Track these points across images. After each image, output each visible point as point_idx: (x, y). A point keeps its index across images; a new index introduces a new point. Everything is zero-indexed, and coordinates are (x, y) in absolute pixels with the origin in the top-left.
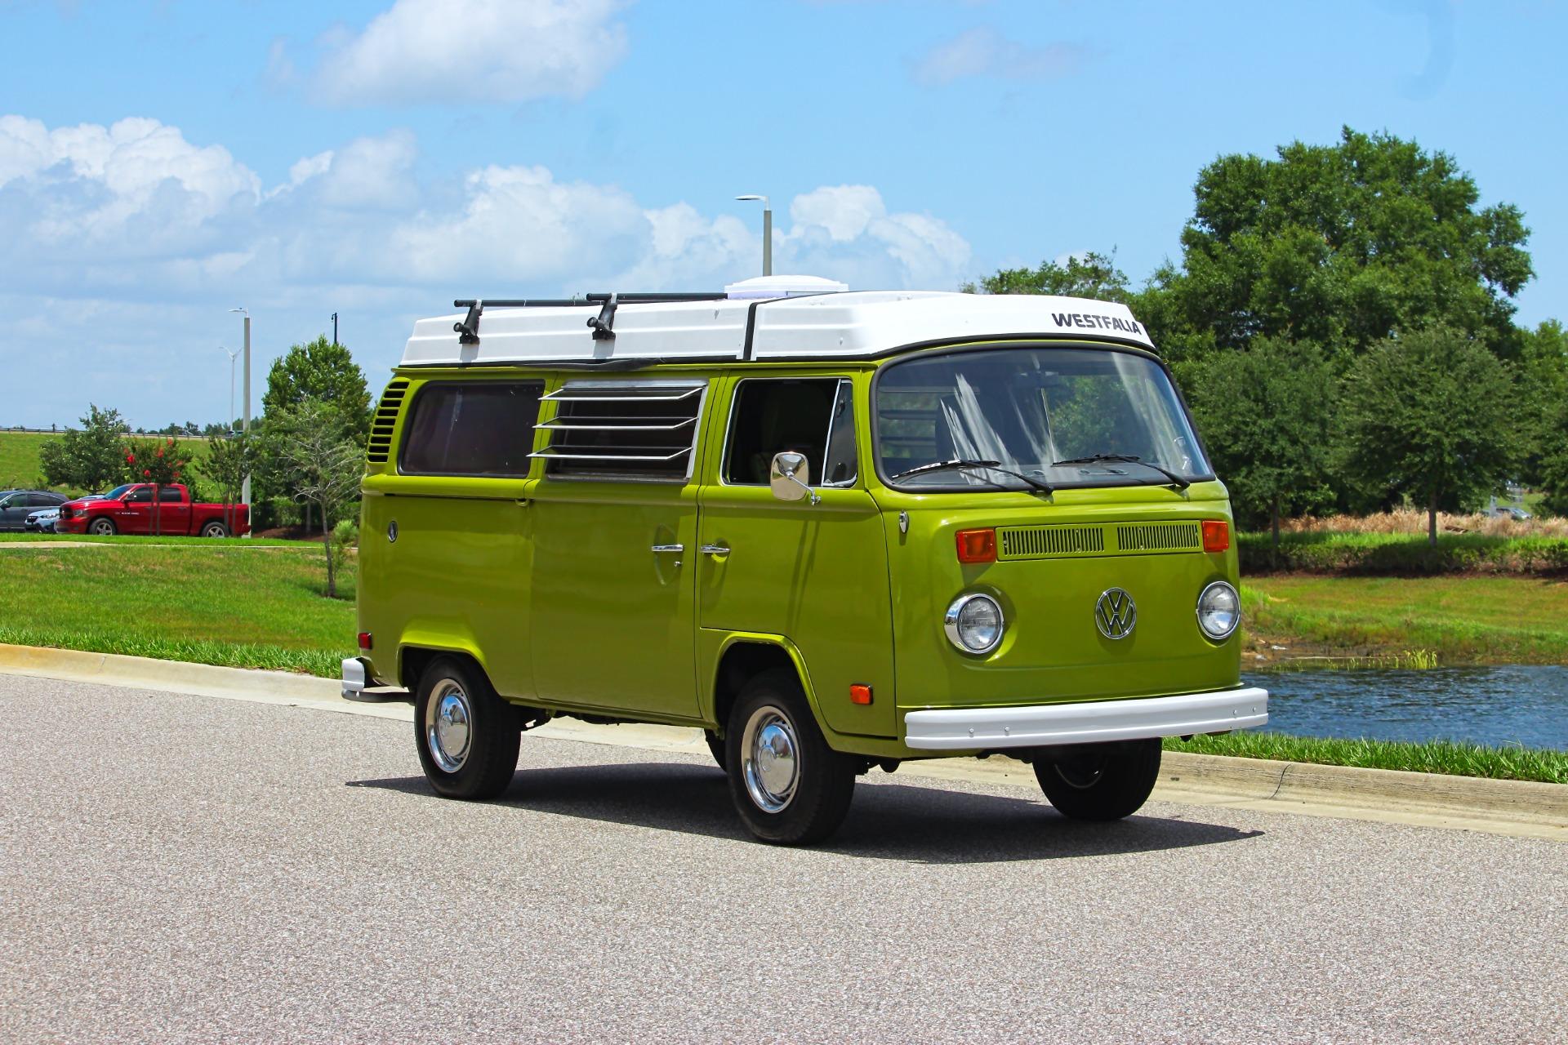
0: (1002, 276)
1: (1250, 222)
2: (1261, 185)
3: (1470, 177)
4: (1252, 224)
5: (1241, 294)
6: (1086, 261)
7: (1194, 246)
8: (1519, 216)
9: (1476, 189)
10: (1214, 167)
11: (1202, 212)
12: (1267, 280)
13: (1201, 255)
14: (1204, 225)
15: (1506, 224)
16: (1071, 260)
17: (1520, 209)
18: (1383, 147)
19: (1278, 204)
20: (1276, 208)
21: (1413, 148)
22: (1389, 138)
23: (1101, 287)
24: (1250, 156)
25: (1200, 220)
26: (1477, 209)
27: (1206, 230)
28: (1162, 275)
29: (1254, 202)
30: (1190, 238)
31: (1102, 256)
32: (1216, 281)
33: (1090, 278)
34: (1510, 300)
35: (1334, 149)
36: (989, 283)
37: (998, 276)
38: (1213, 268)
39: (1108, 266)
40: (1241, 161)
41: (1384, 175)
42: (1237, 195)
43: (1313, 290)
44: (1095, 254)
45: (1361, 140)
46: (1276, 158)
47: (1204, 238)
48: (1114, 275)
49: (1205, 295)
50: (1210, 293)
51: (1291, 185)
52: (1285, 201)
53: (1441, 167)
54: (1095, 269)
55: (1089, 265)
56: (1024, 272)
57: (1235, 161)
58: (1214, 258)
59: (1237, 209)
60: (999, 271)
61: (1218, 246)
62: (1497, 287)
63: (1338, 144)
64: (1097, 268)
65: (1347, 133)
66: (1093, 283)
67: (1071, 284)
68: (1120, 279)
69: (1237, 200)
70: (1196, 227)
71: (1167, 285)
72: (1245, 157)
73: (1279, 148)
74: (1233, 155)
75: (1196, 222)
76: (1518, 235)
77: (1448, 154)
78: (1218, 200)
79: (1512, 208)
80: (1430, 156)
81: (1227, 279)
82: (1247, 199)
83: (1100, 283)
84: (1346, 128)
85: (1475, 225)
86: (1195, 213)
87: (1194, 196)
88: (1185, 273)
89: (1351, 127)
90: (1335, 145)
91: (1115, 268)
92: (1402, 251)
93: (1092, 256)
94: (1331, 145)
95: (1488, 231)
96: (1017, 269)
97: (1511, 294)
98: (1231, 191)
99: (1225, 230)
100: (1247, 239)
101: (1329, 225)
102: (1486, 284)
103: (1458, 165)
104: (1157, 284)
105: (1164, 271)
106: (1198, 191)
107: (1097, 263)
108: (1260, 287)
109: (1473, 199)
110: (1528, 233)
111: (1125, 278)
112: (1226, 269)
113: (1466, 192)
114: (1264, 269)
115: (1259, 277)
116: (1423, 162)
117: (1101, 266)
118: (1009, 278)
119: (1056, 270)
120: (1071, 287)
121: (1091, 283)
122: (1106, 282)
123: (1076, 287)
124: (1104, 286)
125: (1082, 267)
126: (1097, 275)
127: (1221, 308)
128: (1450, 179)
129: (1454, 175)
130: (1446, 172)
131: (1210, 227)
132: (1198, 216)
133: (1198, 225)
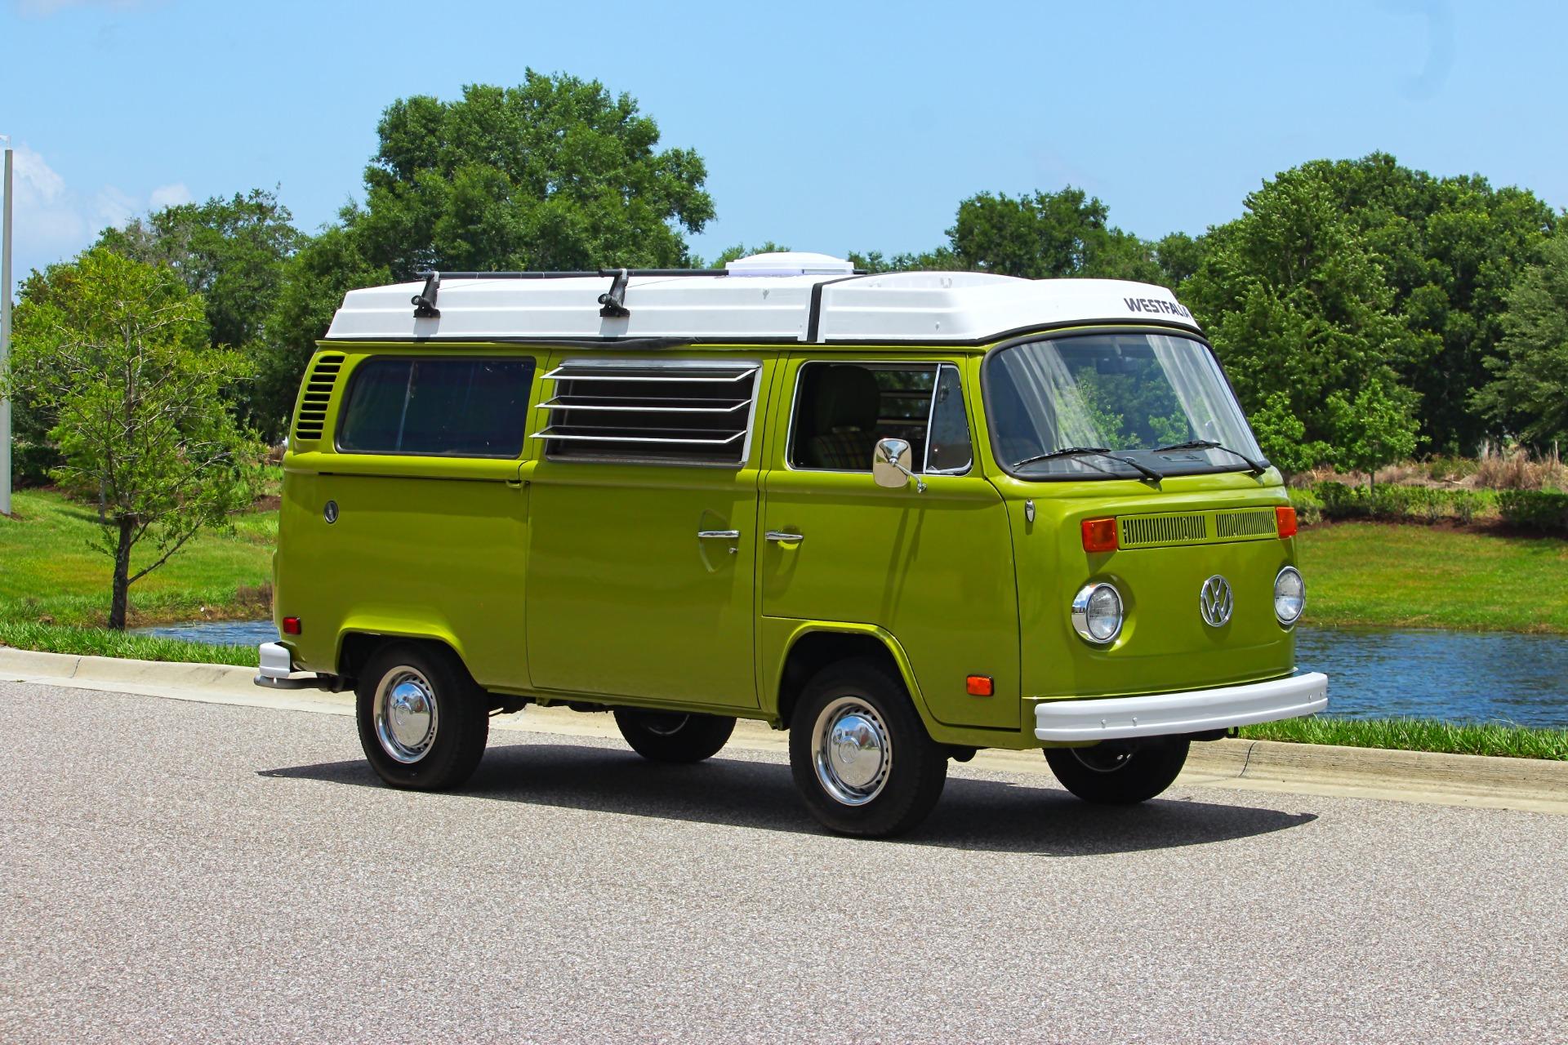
0: (169, 212)
1: (432, 161)
3: (652, 119)
4: (434, 164)
5: (425, 233)
6: (251, 198)
7: (378, 184)
8: (700, 159)
9: (658, 131)
10: (395, 109)
11: (386, 153)
12: (449, 218)
13: (384, 191)
14: (388, 164)
15: (689, 169)
16: (238, 196)
18: (562, 86)
21: (597, 89)
22: (569, 79)
23: (266, 224)
25: (383, 158)
26: (657, 150)
27: (389, 168)
28: (347, 214)
30: (374, 177)
31: (267, 193)
33: (256, 214)
34: (690, 237)
35: (515, 91)
36: (155, 219)
37: (164, 211)
38: (396, 211)
39: (272, 203)
40: (422, 103)
41: (566, 113)
42: (418, 135)
44: (261, 191)
45: (543, 81)
46: (460, 98)
47: (388, 176)
48: (278, 210)
49: (387, 231)
50: (392, 228)
53: (625, 108)
54: (260, 206)
55: (253, 202)
56: (191, 207)
57: (416, 103)
58: (398, 196)
59: (420, 149)
60: (167, 207)
61: (400, 183)
63: (520, 85)
64: (262, 204)
65: (530, 75)
66: (259, 219)
67: (237, 220)
68: (285, 215)
69: (418, 139)
70: (380, 166)
71: (351, 223)
72: (427, 99)
73: (465, 88)
74: (414, 96)
75: (379, 161)
76: (699, 176)
77: (632, 97)
78: (400, 140)
79: (694, 151)
80: (615, 97)
81: (407, 219)
82: (428, 138)
83: (265, 219)
84: (528, 69)
85: (655, 165)
86: (378, 154)
87: (377, 137)
88: (368, 212)
89: (534, 70)
90: (517, 87)
91: (279, 205)
93: (258, 193)
94: (514, 86)
96: (184, 204)
97: (692, 232)
98: (412, 132)
99: (407, 166)
100: (430, 177)
103: (640, 106)
104: (341, 223)
105: (348, 209)
106: (381, 131)
107: (261, 200)
108: (442, 225)
109: (654, 139)
110: (707, 174)
111: (289, 214)
112: (409, 209)
113: (645, 136)
114: (448, 207)
115: (442, 215)
116: (608, 103)
117: (266, 203)
118: (176, 214)
119: (224, 204)
120: (236, 222)
121: (255, 219)
122: (271, 218)
123: (240, 223)
124: (269, 222)
125: (247, 203)
126: (262, 211)
127: (405, 246)
128: (633, 119)
129: (635, 115)
130: (629, 113)
131: (394, 165)
132: (382, 155)
133: (382, 164)
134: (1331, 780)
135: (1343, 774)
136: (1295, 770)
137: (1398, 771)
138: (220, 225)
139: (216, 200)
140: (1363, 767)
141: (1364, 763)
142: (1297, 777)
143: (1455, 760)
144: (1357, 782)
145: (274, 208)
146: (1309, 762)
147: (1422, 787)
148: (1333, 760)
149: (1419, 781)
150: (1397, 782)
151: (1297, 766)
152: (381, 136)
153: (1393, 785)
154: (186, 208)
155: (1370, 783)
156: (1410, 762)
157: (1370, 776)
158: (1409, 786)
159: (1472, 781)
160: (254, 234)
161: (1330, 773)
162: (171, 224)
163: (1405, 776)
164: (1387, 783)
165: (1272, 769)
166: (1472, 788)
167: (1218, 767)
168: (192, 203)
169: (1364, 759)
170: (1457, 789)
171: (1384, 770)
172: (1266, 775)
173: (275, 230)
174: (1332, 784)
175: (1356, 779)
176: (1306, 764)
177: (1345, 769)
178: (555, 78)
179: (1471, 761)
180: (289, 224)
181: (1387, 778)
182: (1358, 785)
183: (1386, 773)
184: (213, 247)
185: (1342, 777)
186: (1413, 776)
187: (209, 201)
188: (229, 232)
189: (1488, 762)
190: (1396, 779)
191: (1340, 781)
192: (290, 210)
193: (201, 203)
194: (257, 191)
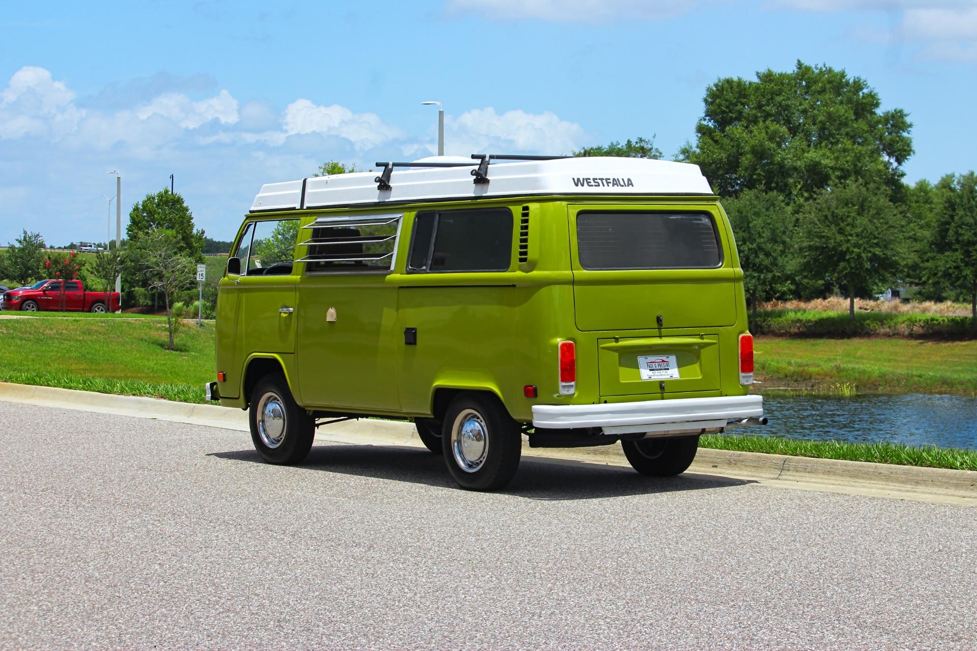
0: (585, 152)
1: (738, 119)
2: (745, 96)
3: (875, 92)
4: (740, 121)
5: (733, 164)
6: (637, 143)
7: (704, 134)
8: (906, 116)
9: (879, 100)
10: (716, 85)
11: (709, 114)
12: (749, 156)
13: (707, 139)
14: (710, 121)
15: (897, 121)
16: (629, 142)
17: (906, 111)
18: (821, 73)
19: (755, 108)
20: (754, 112)
21: (842, 75)
22: (826, 68)
24: (739, 78)
25: (707, 118)
26: (880, 111)
27: (711, 124)
28: (685, 152)
29: (741, 107)
30: (701, 129)
31: (647, 140)
32: (717, 156)
33: (639, 152)
34: (900, 168)
35: (791, 74)
37: (582, 152)
38: (715, 149)
39: (650, 147)
40: (732, 82)
41: (823, 91)
42: (731, 104)
43: (779, 164)
44: (643, 139)
45: (808, 69)
46: (755, 80)
47: (710, 129)
49: (710, 164)
50: (713, 163)
51: (764, 97)
52: (760, 107)
53: (858, 86)
54: (642, 148)
55: (638, 145)
57: (729, 82)
58: (716, 142)
59: (730, 111)
60: (584, 148)
61: (718, 135)
62: (892, 160)
63: (794, 71)
64: (643, 147)
65: (800, 65)
68: (658, 154)
69: (731, 105)
70: (705, 123)
71: (687, 158)
72: (735, 79)
73: (757, 73)
74: (727, 77)
75: (705, 120)
76: (905, 126)
77: (862, 79)
78: (719, 106)
79: (902, 110)
80: (851, 80)
81: (724, 155)
82: (737, 105)
84: (799, 61)
85: (879, 122)
86: (704, 115)
87: (703, 104)
88: (698, 151)
89: (802, 62)
90: (792, 72)
91: (655, 147)
92: (833, 139)
93: (641, 140)
94: (789, 72)
95: (886, 125)
96: (595, 147)
97: (901, 164)
98: (726, 100)
99: (723, 124)
100: (736, 130)
101: (788, 122)
102: (886, 158)
103: (868, 85)
105: (686, 149)
106: (706, 101)
107: (643, 144)
108: (745, 160)
109: (877, 105)
110: (910, 126)
111: (661, 153)
112: (723, 149)
113: (873, 101)
114: (747, 148)
115: (743, 154)
116: (847, 84)
117: (645, 146)
118: (589, 153)
119: (619, 146)
125: (635, 146)
126: (644, 151)
127: (721, 172)
128: (863, 93)
129: (865, 91)
130: (861, 89)
131: (714, 122)
132: (706, 116)
133: (706, 121)
139: (615, 144)
145: (651, 149)
152: (706, 103)
154: (596, 149)
168: (600, 146)
178: (816, 68)
187: (610, 145)
192: (661, 151)
193: (606, 146)
194: (641, 139)
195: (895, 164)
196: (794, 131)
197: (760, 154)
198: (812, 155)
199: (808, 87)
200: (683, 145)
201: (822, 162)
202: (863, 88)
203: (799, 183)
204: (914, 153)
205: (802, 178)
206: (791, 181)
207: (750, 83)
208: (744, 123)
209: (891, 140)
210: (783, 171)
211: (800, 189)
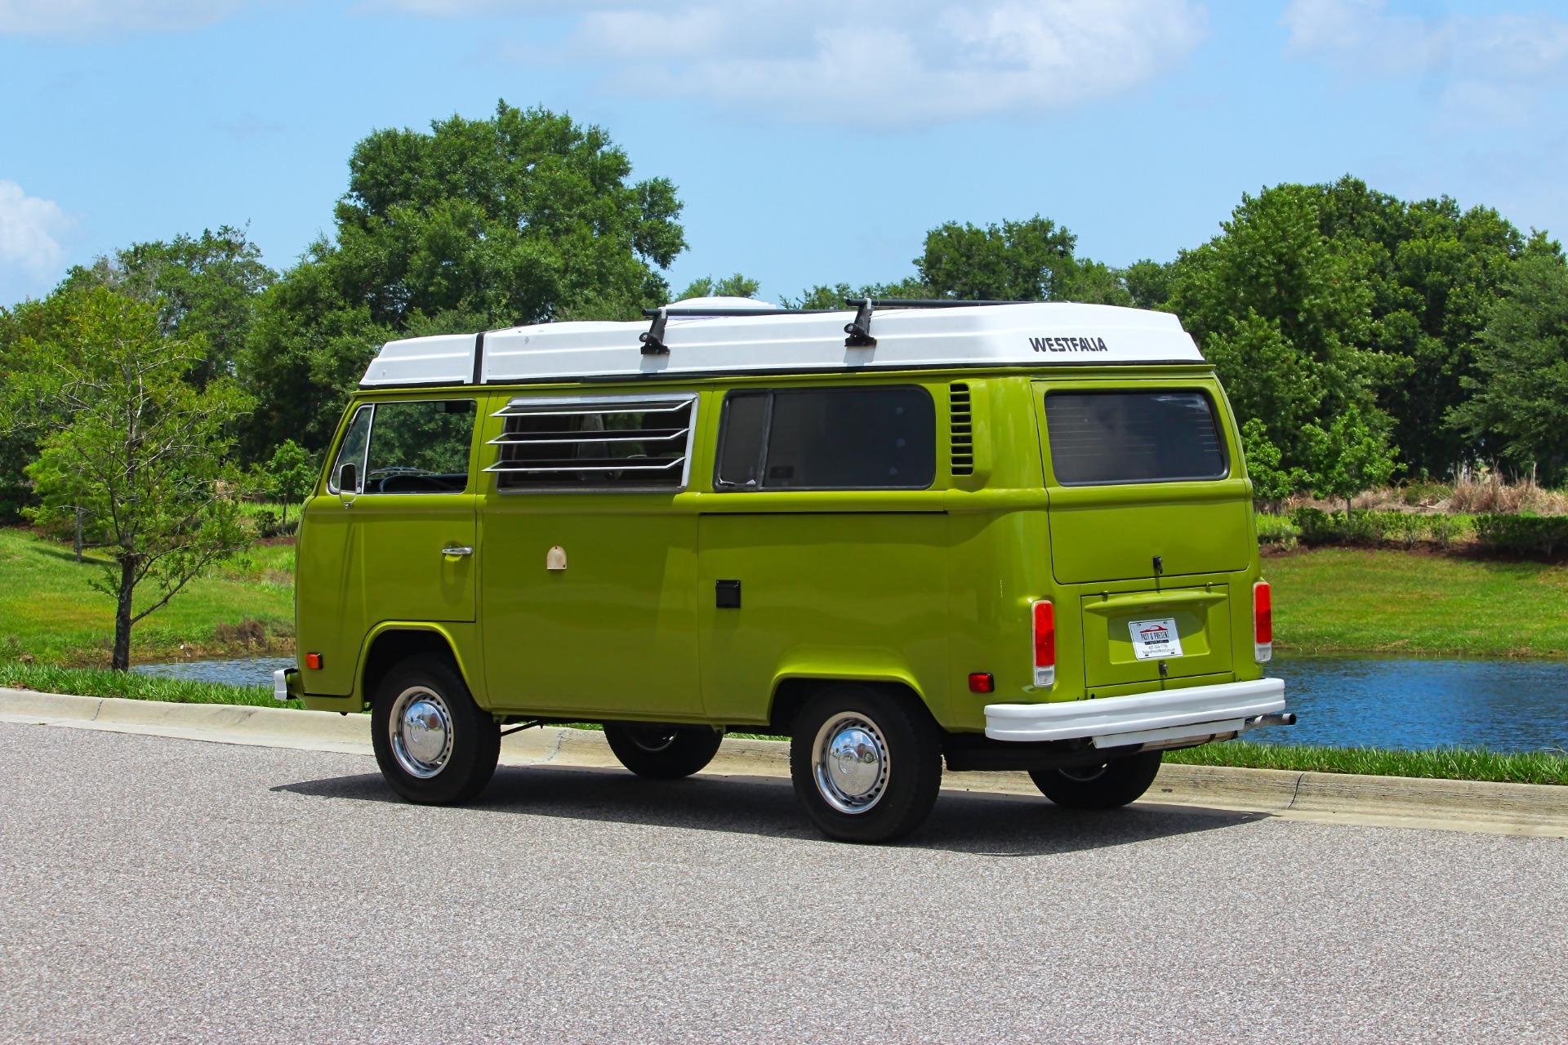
0: (137, 249)
1: (405, 196)
2: (417, 158)
3: (622, 151)
4: (408, 198)
5: (398, 267)
6: (219, 234)
7: (348, 220)
8: (673, 190)
9: (628, 163)
10: (370, 141)
11: (357, 186)
12: (423, 253)
13: (355, 229)
14: (359, 199)
15: (659, 197)
16: (206, 232)
17: (674, 183)
18: (537, 121)
19: (433, 177)
20: (433, 182)
21: (566, 122)
22: (543, 113)
23: (234, 260)
24: (406, 130)
25: (355, 194)
26: (629, 182)
27: (360, 204)
28: (317, 249)
29: (410, 176)
30: (344, 213)
31: (235, 229)
32: (372, 255)
33: (224, 250)
34: (662, 273)
35: (487, 123)
36: (123, 257)
37: (132, 249)
38: (369, 243)
39: (241, 240)
40: (396, 135)
41: (538, 148)
42: (392, 169)
43: (471, 263)
44: (229, 227)
45: (515, 113)
46: (432, 133)
47: (358, 210)
48: (247, 246)
49: (361, 269)
50: (365, 266)
51: (449, 159)
52: (441, 175)
53: (595, 140)
54: (229, 243)
55: (220, 239)
56: (158, 245)
57: (391, 136)
58: (369, 231)
59: (391, 183)
60: (134, 244)
61: (373, 220)
62: (650, 260)
63: (493, 118)
64: (230, 241)
65: (502, 107)
66: (227, 256)
67: (205, 256)
68: (254, 252)
69: (393, 173)
70: (350, 202)
71: (321, 259)
72: (401, 131)
73: (434, 123)
74: (388, 129)
75: (351, 197)
76: (671, 208)
77: (602, 129)
78: (373, 174)
79: (667, 181)
80: (584, 131)
81: (383, 254)
82: (402, 173)
83: (233, 255)
84: (501, 101)
85: (629, 198)
86: (350, 188)
87: (348, 170)
88: (338, 248)
89: (507, 102)
90: (489, 119)
91: (248, 241)
92: (561, 223)
93: (226, 230)
94: (486, 119)
95: (642, 204)
96: (152, 242)
97: (664, 266)
98: (386, 165)
99: (379, 203)
100: (403, 212)
101: (484, 199)
102: (637, 256)
103: (611, 138)
104: (312, 258)
105: (318, 245)
106: (353, 164)
107: (229, 236)
108: (416, 261)
109: (625, 172)
110: (680, 206)
111: (258, 251)
112: (382, 244)
113: (619, 166)
114: (421, 242)
115: (415, 250)
116: (578, 136)
117: (234, 239)
118: (143, 251)
119: (191, 241)
120: (205, 259)
121: (224, 255)
122: (239, 255)
123: (209, 260)
124: (237, 259)
125: (216, 240)
126: (230, 247)
127: (378, 280)
128: (602, 153)
129: (605, 148)
130: (599, 146)
131: (365, 201)
132: (353, 190)
133: (353, 200)
134: (1382, 811)
135: (1393, 804)
136: (1344, 801)
137: (1449, 800)
138: (189, 263)
139: (184, 237)
140: (1413, 797)
141: (1415, 793)
142: (1347, 808)
143: (1507, 789)
144: (1408, 812)
145: (242, 244)
146: (1358, 793)
147: (1474, 816)
148: (1383, 790)
149: (1470, 810)
150: (1447, 812)
151: (1347, 797)
152: (353, 168)
153: (1444, 814)
154: (154, 246)
155: (1421, 813)
156: (1461, 791)
157: (1422, 806)
158: (1461, 815)
159: (1525, 809)
160: (222, 270)
161: (1381, 803)
162: (139, 262)
163: (1456, 806)
164: (1438, 813)
165: (1321, 800)
166: (1524, 817)
167: (1266, 799)
168: (159, 240)
169: (1414, 789)
170: (1509, 818)
171: (1434, 800)
172: (1316, 806)
173: (243, 266)
174: (1384, 814)
175: (1407, 808)
176: (1355, 795)
177: (1395, 799)
178: (528, 112)
179: (1523, 790)
180: (259, 261)
181: (1439, 808)
182: (1409, 816)
183: (1437, 802)
184: (181, 284)
185: (1394, 808)
186: (1464, 805)
187: (176, 238)
188: (197, 269)
189: (1540, 791)
190: (1448, 809)
191: (1391, 811)
192: (258, 247)
193: (168, 241)
194: (226, 227)
195: (654, 267)
196: (494, 211)
197: (442, 248)
198: (525, 249)
199: (515, 143)
200: (314, 239)
201: (543, 260)
202: (603, 145)
203: (505, 296)
204: (687, 247)
205: (509, 288)
206: (491, 293)
207: (424, 138)
208: (416, 202)
209: (650, 228)
210: (476, 277)
211: (506, 306)
